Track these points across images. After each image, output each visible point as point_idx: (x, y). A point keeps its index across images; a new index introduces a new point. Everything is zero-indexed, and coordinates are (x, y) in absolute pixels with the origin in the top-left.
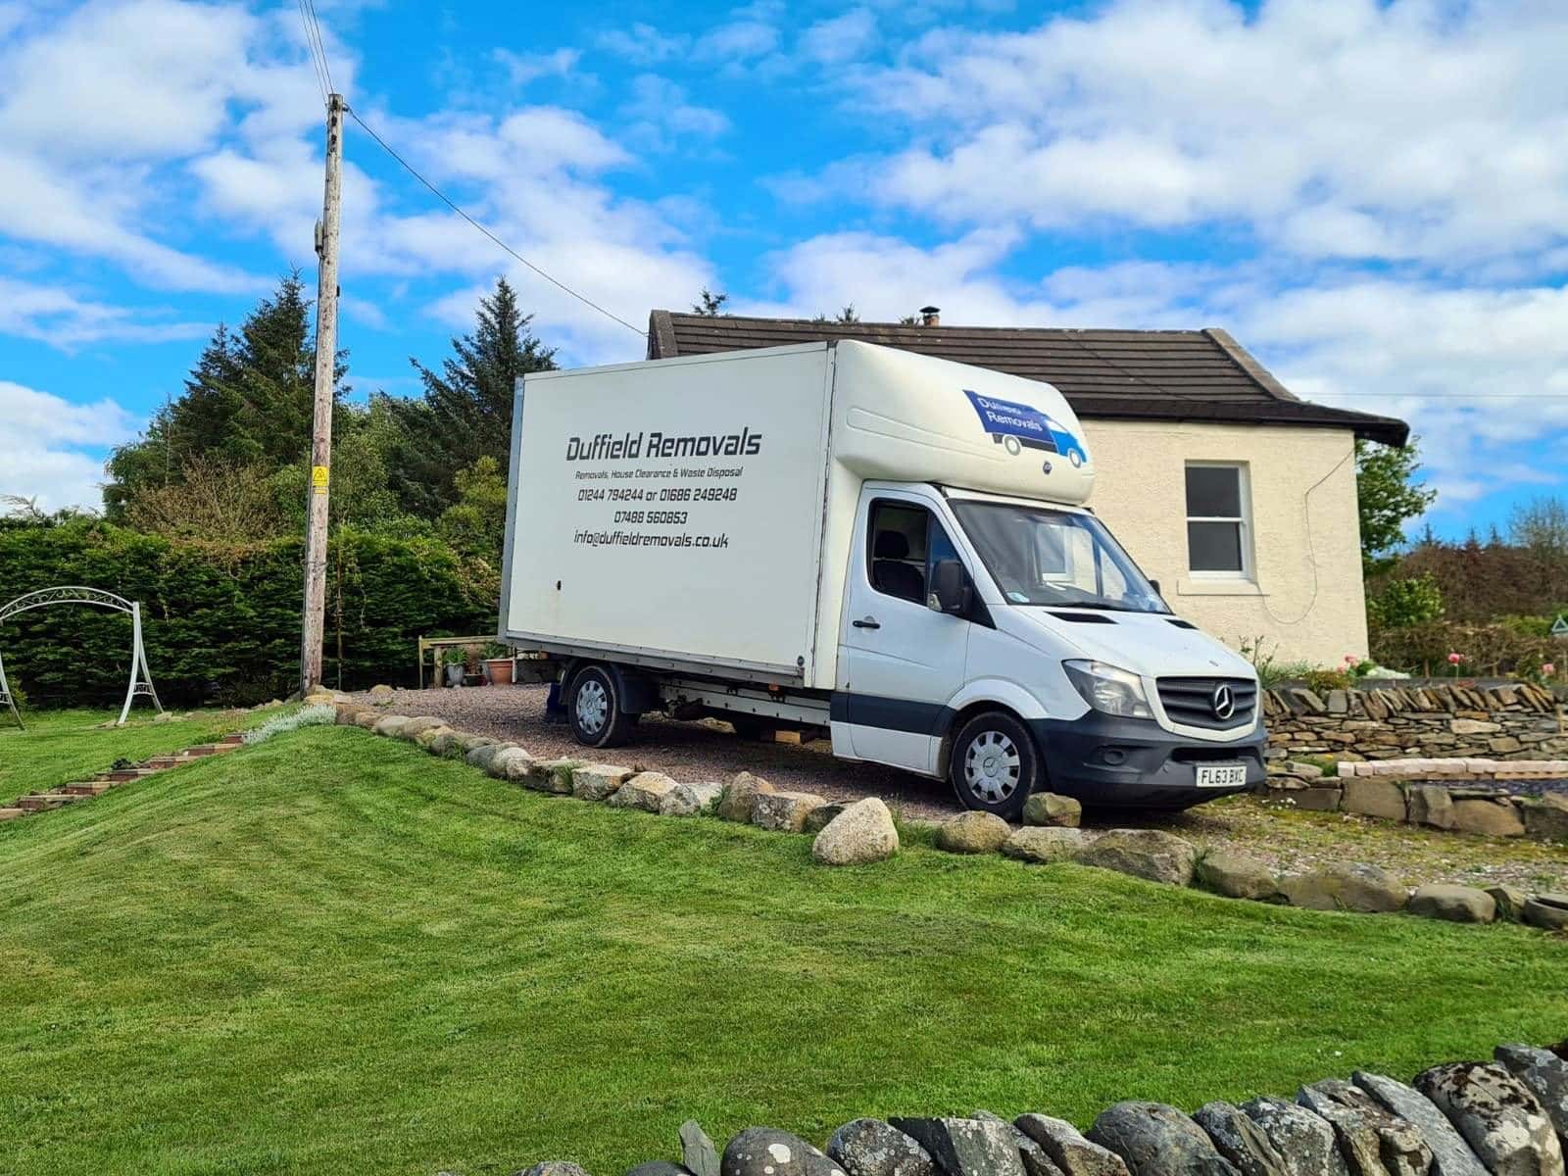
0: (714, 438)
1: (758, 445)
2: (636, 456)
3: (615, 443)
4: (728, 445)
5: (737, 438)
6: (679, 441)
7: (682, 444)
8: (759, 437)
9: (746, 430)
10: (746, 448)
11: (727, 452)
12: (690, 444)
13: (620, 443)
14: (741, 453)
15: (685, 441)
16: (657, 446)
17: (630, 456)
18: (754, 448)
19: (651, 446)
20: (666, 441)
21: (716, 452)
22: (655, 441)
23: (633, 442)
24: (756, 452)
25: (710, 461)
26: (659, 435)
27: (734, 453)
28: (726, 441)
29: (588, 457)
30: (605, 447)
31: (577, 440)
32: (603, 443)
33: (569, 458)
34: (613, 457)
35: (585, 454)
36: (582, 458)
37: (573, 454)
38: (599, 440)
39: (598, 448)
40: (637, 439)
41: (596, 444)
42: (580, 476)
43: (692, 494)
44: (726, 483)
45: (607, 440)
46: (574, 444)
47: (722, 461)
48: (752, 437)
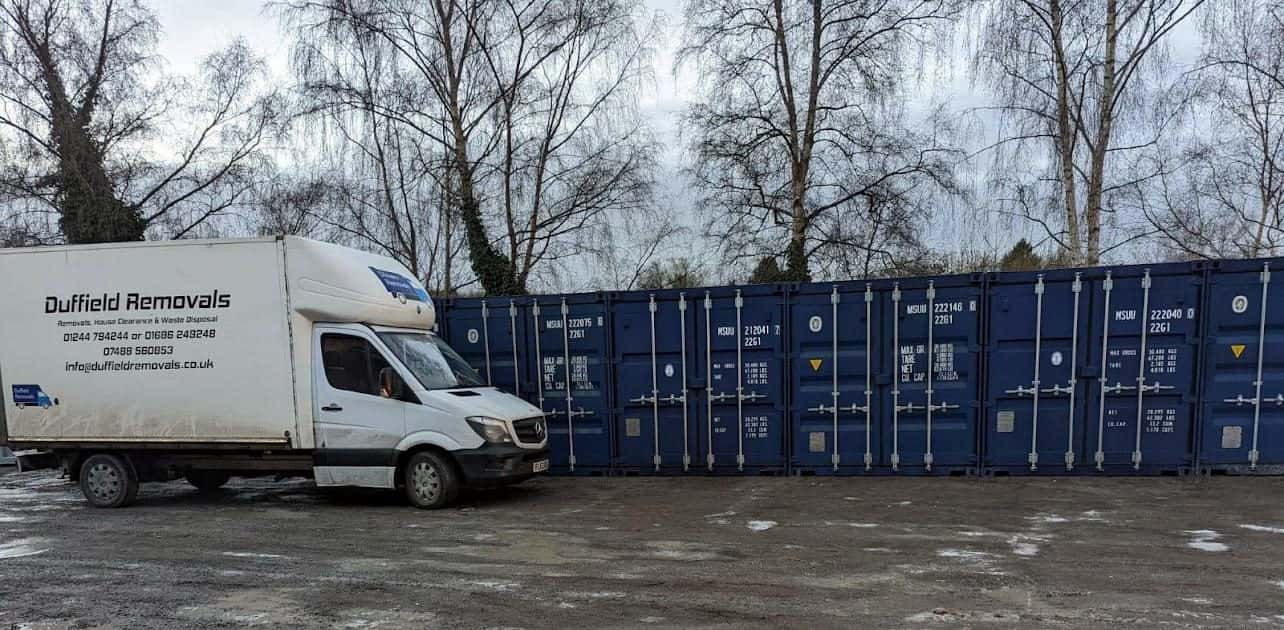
0: (188, 297)
1: (228, 302)
2: (117, 309)
3: (93, 301)
4: (201, 302)
5: (210, 297)
6: (156, 299)
7: (159, 302)
8: (228, 296)
9: (216, 291)
10: (218, 303)
11: (201, 306)
12: (166, 302)
13: (100, 301)
14: (214, 306)
15: (162, 299)
16: (136, 302)
17: (110, 309)
18: (225, 304)
19: (129, 302)
20: (143, 299)
21: (191, 306)
22: (133, 299)
23: (111, 300)
24: (227, 306)
25: (186, 312)
26: (137, 295)
27: (208, 306)
28: (199, 299)
29: (68, 311)
30: (84, 304)
31: (55, 299)
32: (81, 301)
33: (48, 311)
34: (92, 310)
35: (64, 308)
36: (61, 311)
37: (51, 308)
38: (77, 299)
39: (77, 305)
40: (115, 297)
41: (74, 301)
42: (61, 323)
43: (175, 334)
44: (205, 326)
45: (85, 298)
46: (52, 302)
47: (197, 312)
48: (221, 297)
